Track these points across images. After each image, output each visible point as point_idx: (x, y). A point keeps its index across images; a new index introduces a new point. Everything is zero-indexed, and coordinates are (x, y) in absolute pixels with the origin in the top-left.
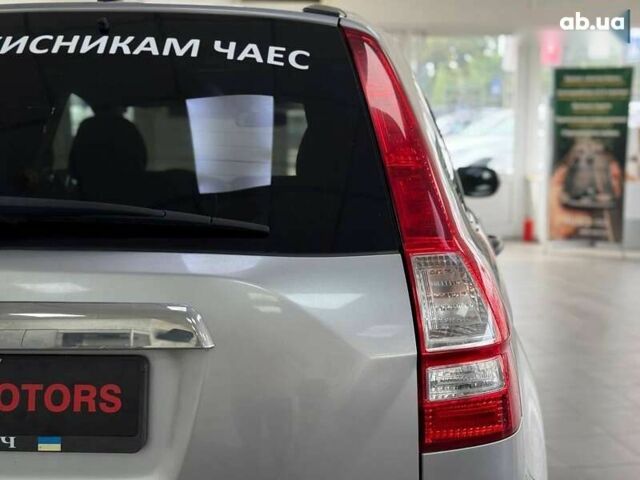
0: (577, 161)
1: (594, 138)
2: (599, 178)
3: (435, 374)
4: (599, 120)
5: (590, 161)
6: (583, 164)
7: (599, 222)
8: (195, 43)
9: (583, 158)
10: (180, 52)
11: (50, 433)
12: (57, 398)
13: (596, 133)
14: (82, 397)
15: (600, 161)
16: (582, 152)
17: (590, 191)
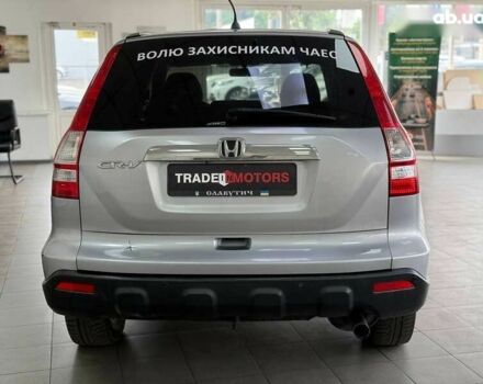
0: (404, 96)
1: (415, 80)
2: (418, 107)
3: (393, 169)
4: (418, 68)
5: (412, 96)
6: (408, 98)
7: (418, 137)
8: (293, 49)
9: (408, 93)
10: (288, 53)
11: (264, 189)
12: (267, 178)
13: (416, 77)
14: (276, 177)
15: (419, 96)
16: (407, 90)
17: (412, 116)
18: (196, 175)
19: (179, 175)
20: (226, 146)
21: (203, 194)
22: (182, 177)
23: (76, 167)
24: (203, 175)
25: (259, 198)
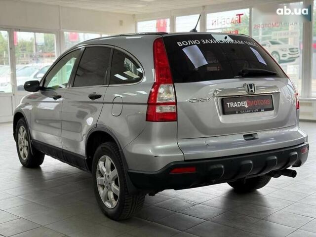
12: (262, 102)
14: (265, 102)
18: (235, 103)
19: (228, 103)
20: (249, 87)
21: (239, 113)
22: (230, 104)
23: (176, 103)
24: (238, 103)
25: (261, 112)
